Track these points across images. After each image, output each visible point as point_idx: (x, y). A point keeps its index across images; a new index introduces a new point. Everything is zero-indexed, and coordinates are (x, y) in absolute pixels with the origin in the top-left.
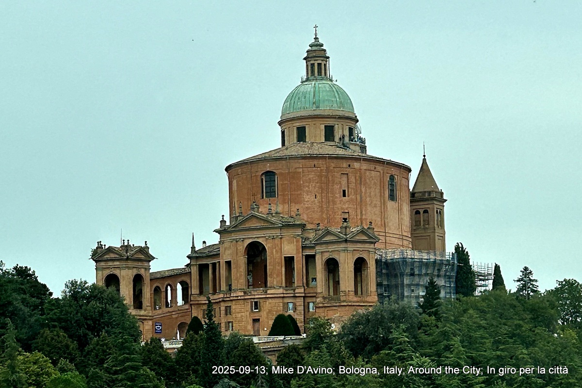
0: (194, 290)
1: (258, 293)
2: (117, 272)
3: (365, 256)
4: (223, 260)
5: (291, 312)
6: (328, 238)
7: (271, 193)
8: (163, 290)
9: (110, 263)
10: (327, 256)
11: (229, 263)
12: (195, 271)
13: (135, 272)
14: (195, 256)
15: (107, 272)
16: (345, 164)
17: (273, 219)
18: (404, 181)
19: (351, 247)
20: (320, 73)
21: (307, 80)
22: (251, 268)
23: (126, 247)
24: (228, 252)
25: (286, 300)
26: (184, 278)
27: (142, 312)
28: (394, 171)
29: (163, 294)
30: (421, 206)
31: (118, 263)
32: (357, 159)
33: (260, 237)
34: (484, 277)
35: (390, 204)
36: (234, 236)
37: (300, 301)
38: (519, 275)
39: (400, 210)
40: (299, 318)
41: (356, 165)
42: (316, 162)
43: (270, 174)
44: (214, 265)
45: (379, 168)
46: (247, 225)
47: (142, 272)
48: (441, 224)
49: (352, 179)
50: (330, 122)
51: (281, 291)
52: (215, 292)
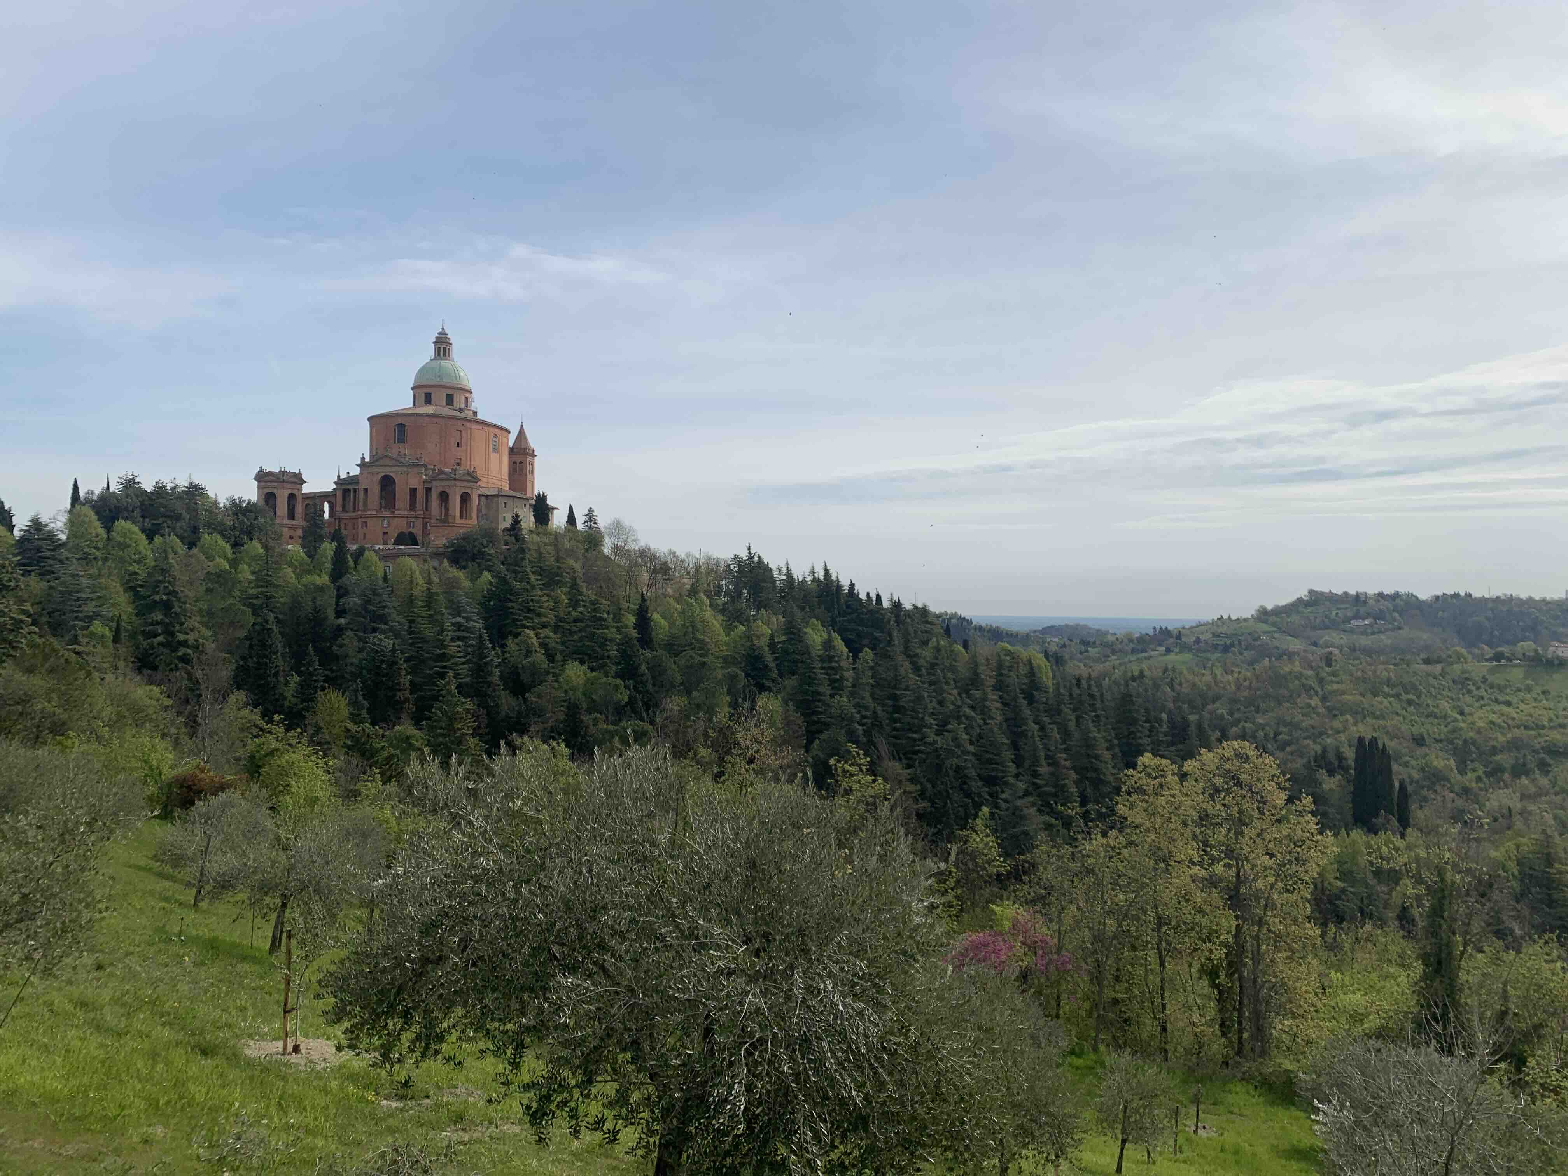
0: (339, 508)
1: (386, 513)
2: (275, 491)
3: (469, 491)
4: (361, 487)
5: (412, 529)
6: (443, 476)
7: (401, 440)
9: (270, 484)
10: (441, 489)
11: (366, 490)
12: (339, 494)
13: (289, 492)
14: (340, 482)
15: (266, 491)
16: (459, 423)
17: (402, 460)
18: (505, 440)
19: (459, 484)
20: (444, 354)
21: (435, 358)
22: (383, 495)
23: (283, 473)
24: (366, 481)
25: (409, 520)
26: (331, 499)
27: (294, 522)
28: (497, 431)
30: (518, 458)
31: (275, 484)
32: (470, 421)
33: (391, 472)
35: (494, 456)
36: (371, 470)
37: (419, 522)
38: (586, 512)
39: (500, 461)
40: (418, 533)
41: (468, 425)
42: (438, 420)
43: (401, 426)
44: (355, 490)
45: (486, 428)
46: (381, 462)
47: (295, 492)
48: (532, 472)
49: (464, 435)
50: (450, 392)
51: (406, 512)
52: (354, 510)
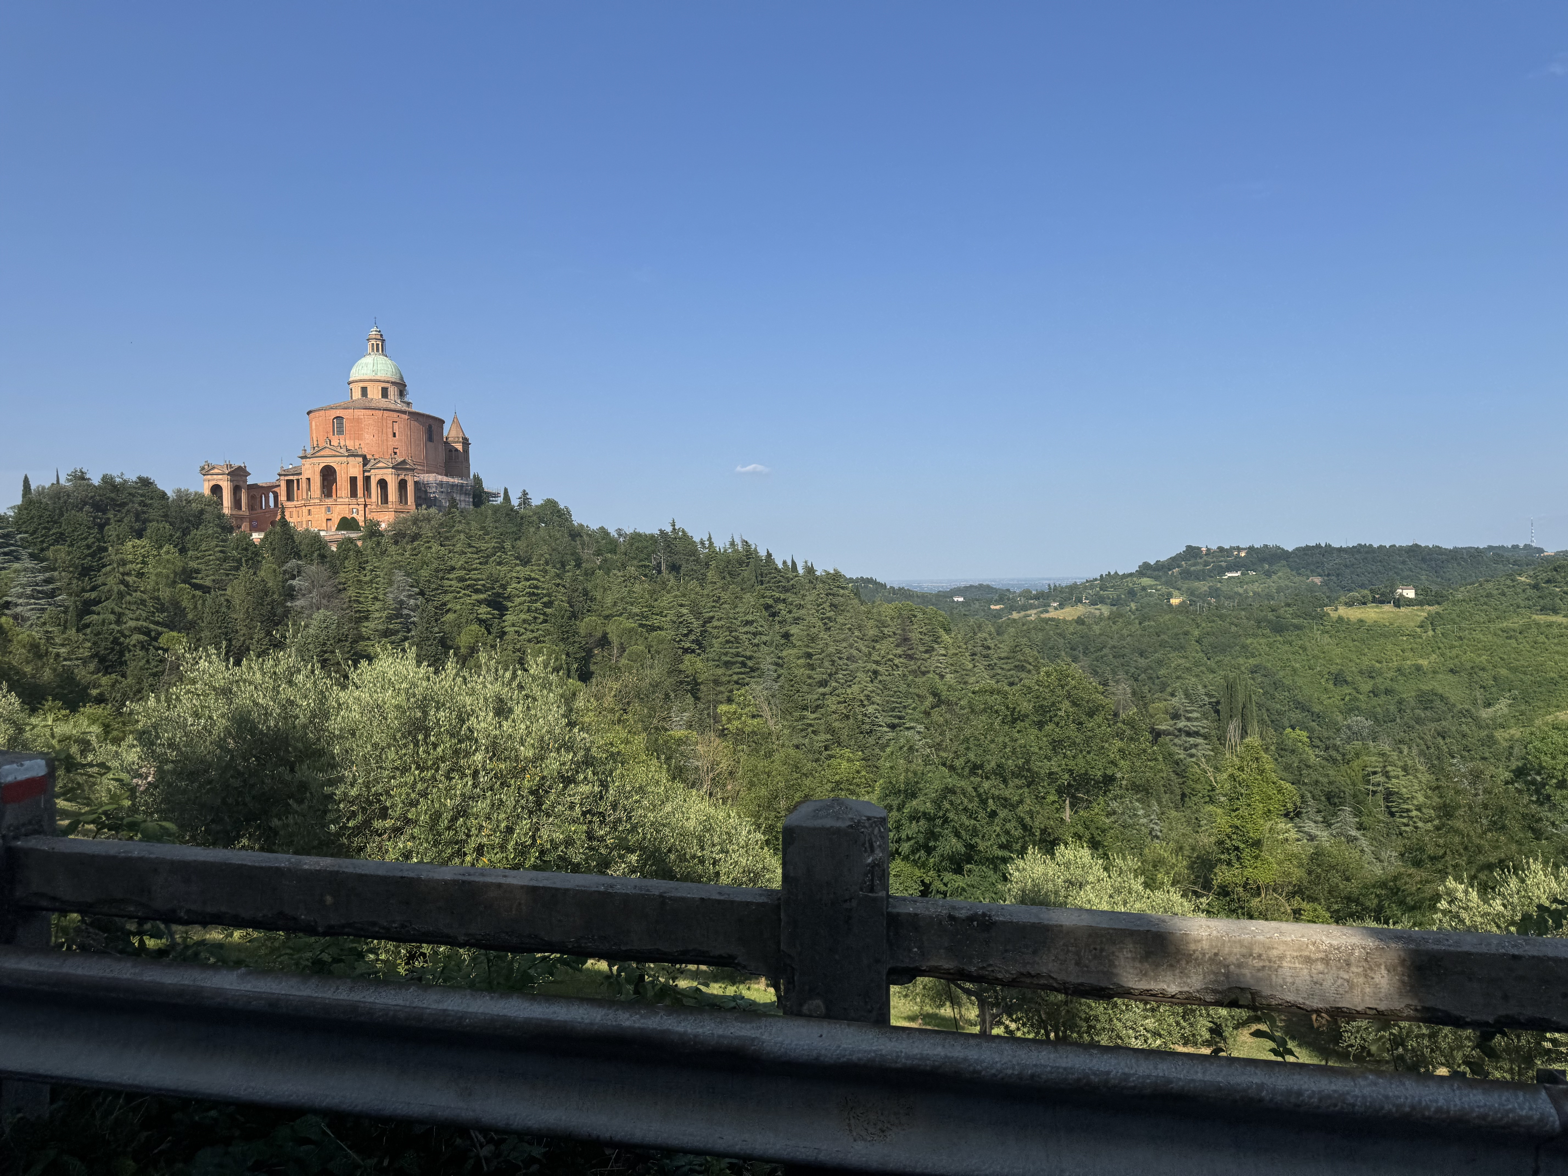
0: (283, 497)
1: (329, 501)
2: (221, 483)
3: (406, 478)
4: (303, 477)
5: (355, 515)
6: (380, 465)
7: (341, 432)
8: (258, 497)
9: (215, 476)
10: (380, 477)
11: (309, 479)
12: (283, 484)
13: (235, 483)
14: (284, 473)
15: (213, 483)
16: (395, 415)
17: (342, 450)
18: (439, 429)
19: (396, 472)
22: (326, 483)
24: (308, 472)
25: (351, 507)
26: (276, 489)
27: (241, 512)
28: (433, 423)
29: (259, 500)
30: (453, 446)
31: (220, 477)
32: (404, 412)
33: (332, 462)
34: (496, 495)
35: (430, 445)
36: (312, 461)
37: (361, 508)
38: (520, 495)
39: (436, 449)
40: (360, 519)
41: (404, 416)
42: (374, 412)
43: (340, 419)
44: (298, 480)
45: (421, 419)
46: (322, 453)
47: (240, 483)
49: (401, 425)
51: (347, 500)
52: (298, 499)
